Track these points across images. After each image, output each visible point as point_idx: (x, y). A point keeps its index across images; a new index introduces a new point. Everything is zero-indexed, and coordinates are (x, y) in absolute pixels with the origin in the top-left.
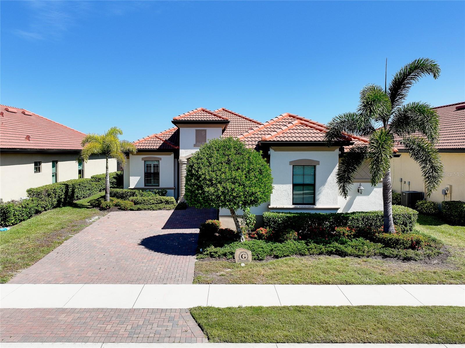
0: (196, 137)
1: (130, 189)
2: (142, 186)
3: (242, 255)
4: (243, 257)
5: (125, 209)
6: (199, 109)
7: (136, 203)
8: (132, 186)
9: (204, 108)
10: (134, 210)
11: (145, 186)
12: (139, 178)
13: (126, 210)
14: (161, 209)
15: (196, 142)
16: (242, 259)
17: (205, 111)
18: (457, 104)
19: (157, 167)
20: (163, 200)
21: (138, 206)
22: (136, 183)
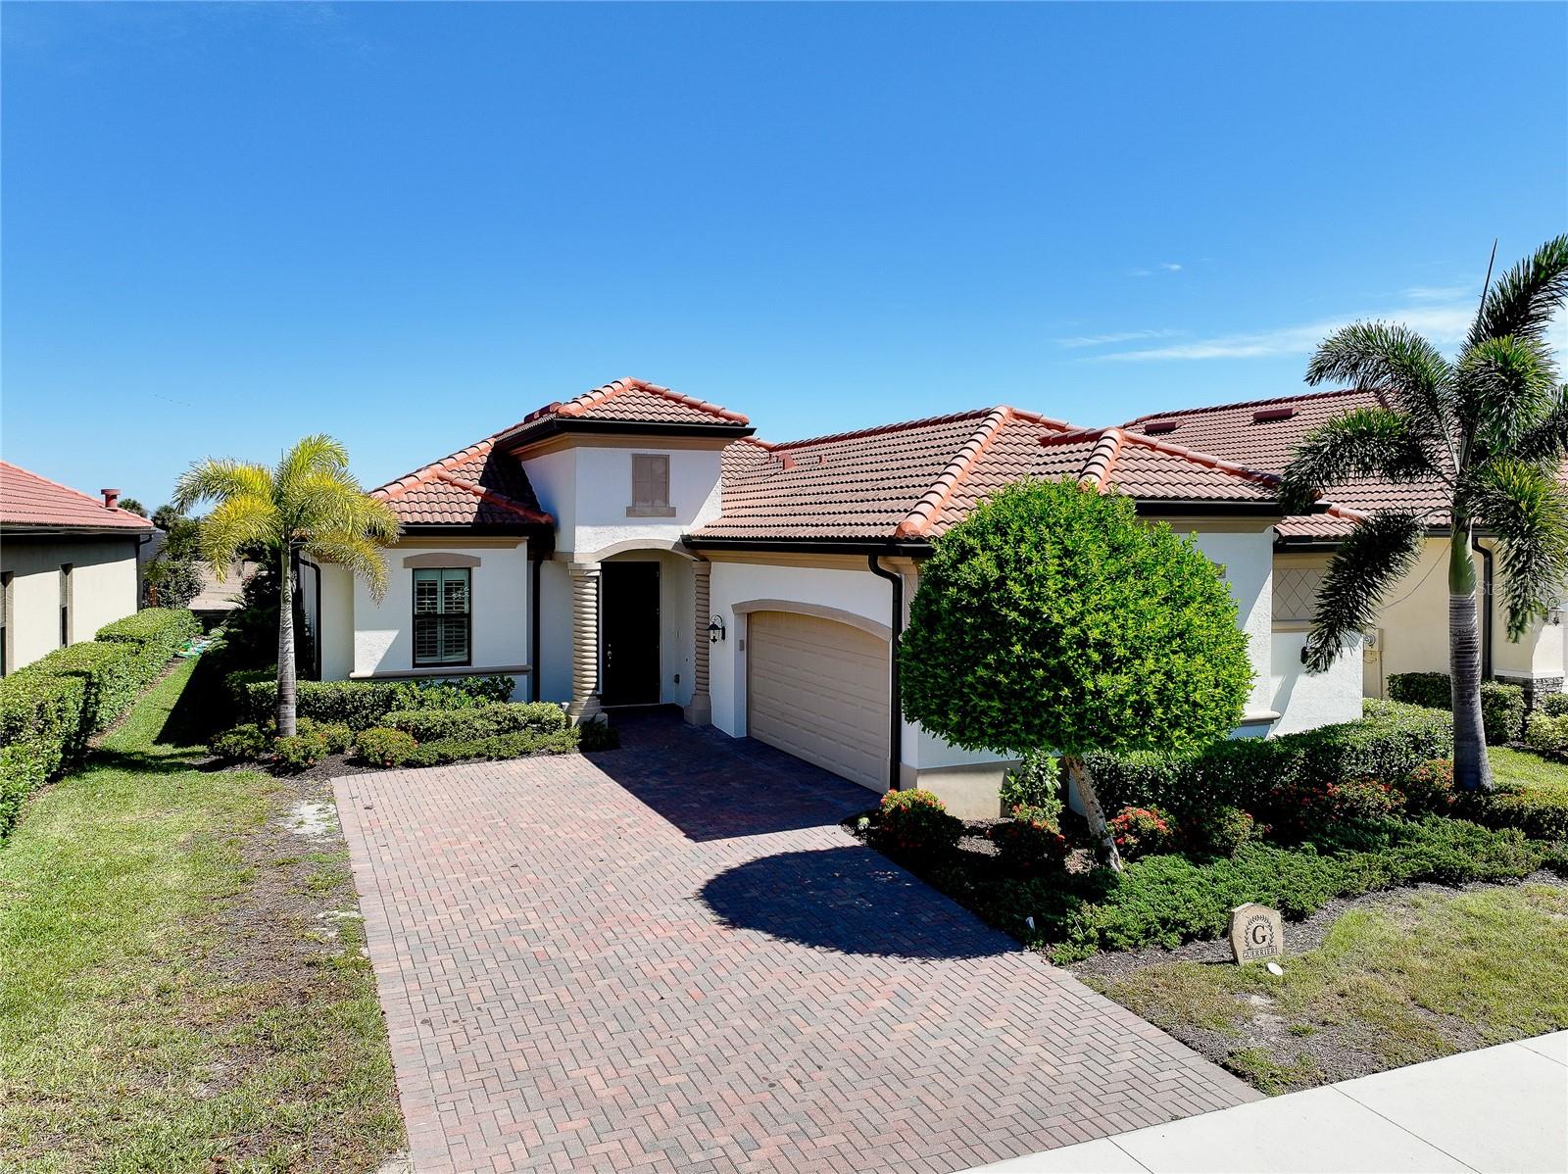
0: (635, 482)
1: (355, 679)
2: (405, 664)
3: (1255, 931)
4: (1260, 940)
5: (384, 764)
6: (626, 381)
7: (423, 735)
8: (364, 668)
9: (643, 381)
10: (424, 766)
11: (415, 665)
12: (393, 634)
13: (390, 767)
14: (529, 753)
15: (635, 500)
16: (1255, 946)
17: (648, 391)
18: (1257, 404)
19: (461, 587)
20: (521, 719)
21: (433, 748)
22: (380, 656)
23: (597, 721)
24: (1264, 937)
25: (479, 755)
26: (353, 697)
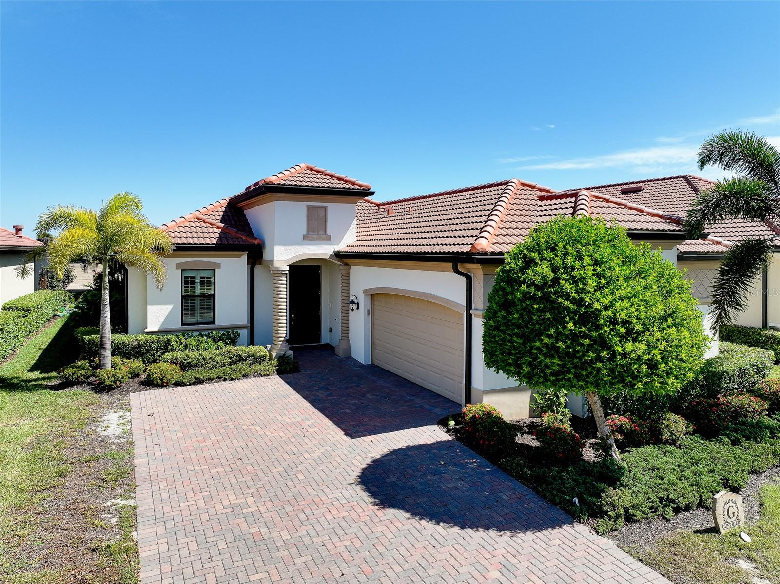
0: (308, 221)
1: (148, 333)
2: (177, 325)
3: (728, 510)
4: (731, 515)
5: (162, 384)
6: (302, 165)
7: (186, 366)
8: (153, 326)
9: (312, 166)
10: (186, 385)
11: (183, 324)
12: (169, 307)
13: (166, 386)
14: (248, 376)
15: (308, 231)
16: (729, 520)
17: (315, 171)
18: (621, 185)
19: (208, 282)
20: (244, 355)
21: (192, 374)
22: (162, 319)
23: (287, 355)
24: (733, 513)
25: (219, 378)
26: (145, 344)
